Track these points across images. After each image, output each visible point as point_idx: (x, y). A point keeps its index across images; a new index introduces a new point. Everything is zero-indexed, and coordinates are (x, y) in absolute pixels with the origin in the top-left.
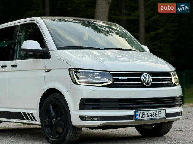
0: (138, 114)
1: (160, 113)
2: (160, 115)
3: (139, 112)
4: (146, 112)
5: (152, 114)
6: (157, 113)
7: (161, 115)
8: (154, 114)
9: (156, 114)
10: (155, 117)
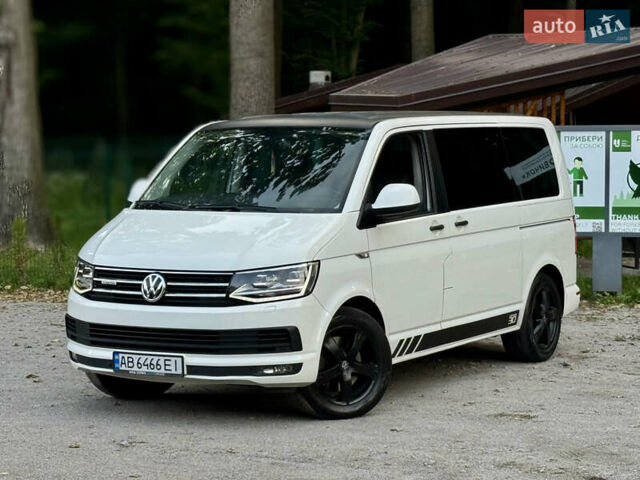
0: (118, 360)
1: (167, 363)
2: (167, 368)
3: (121, 355)
4: (136, 358)
5: (148, 362)
6: (161, 363)
7: (172, 368)
8: (154, 362)
9: (157, 364)
10: (155, 370)
